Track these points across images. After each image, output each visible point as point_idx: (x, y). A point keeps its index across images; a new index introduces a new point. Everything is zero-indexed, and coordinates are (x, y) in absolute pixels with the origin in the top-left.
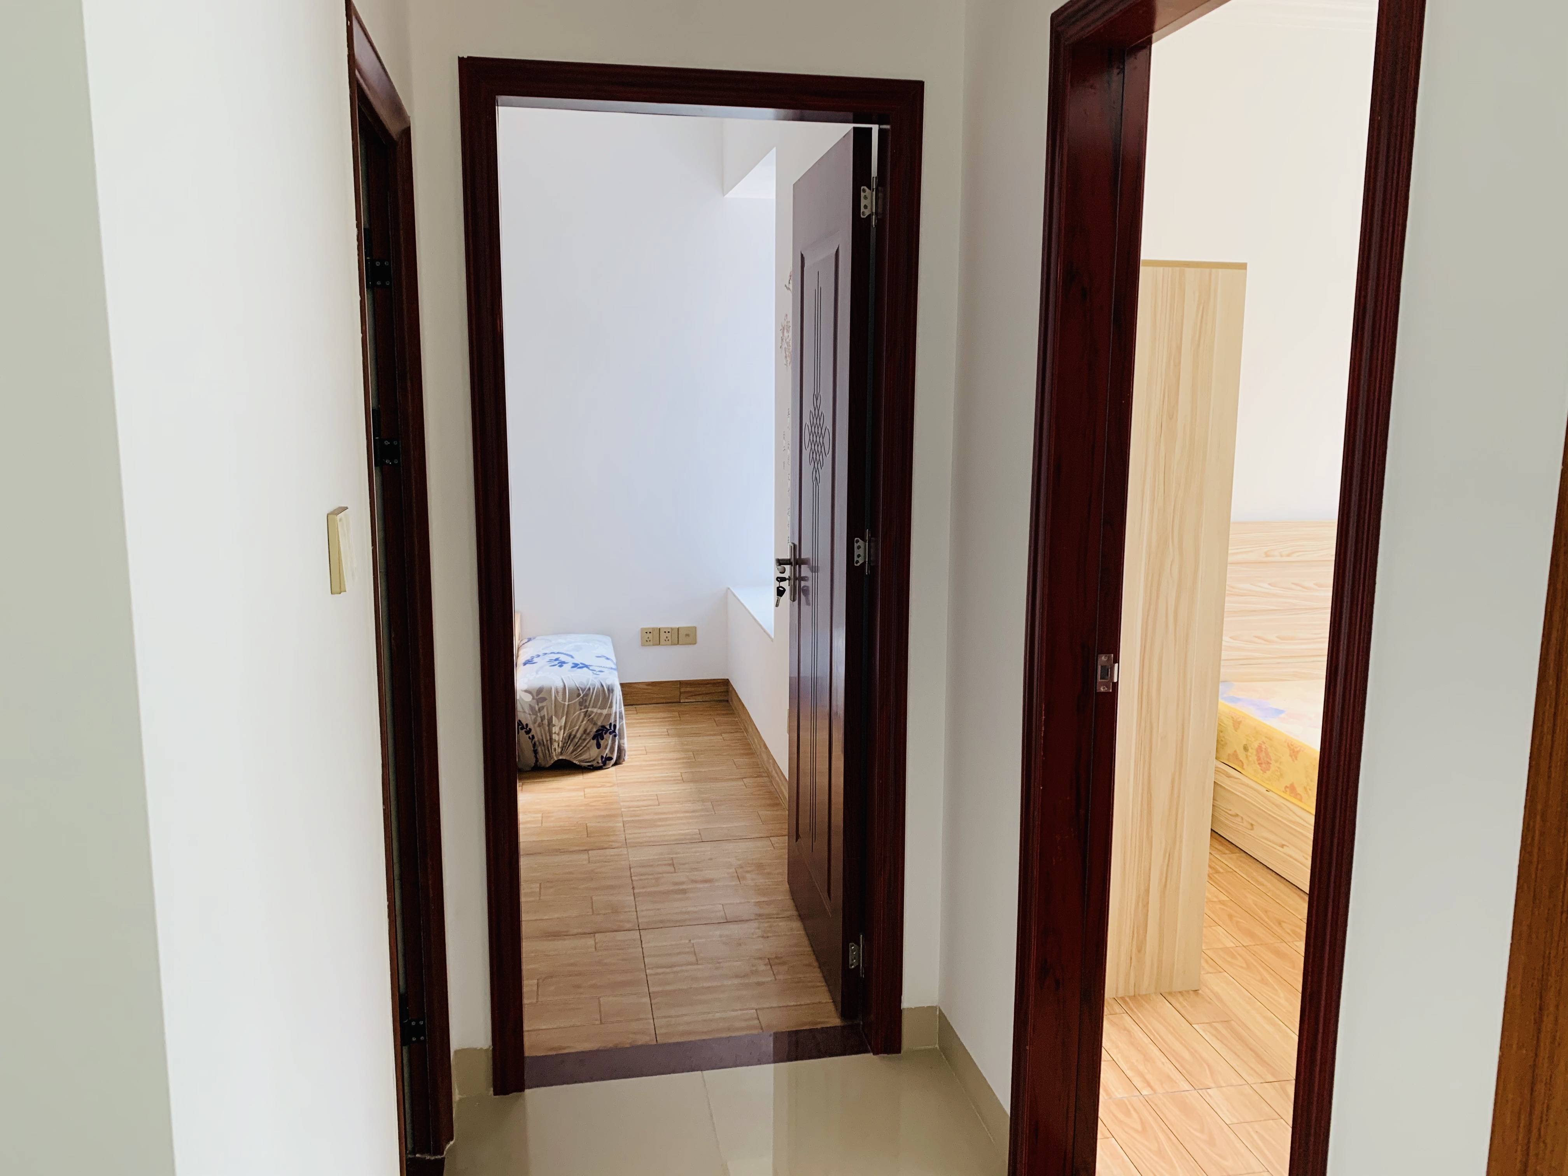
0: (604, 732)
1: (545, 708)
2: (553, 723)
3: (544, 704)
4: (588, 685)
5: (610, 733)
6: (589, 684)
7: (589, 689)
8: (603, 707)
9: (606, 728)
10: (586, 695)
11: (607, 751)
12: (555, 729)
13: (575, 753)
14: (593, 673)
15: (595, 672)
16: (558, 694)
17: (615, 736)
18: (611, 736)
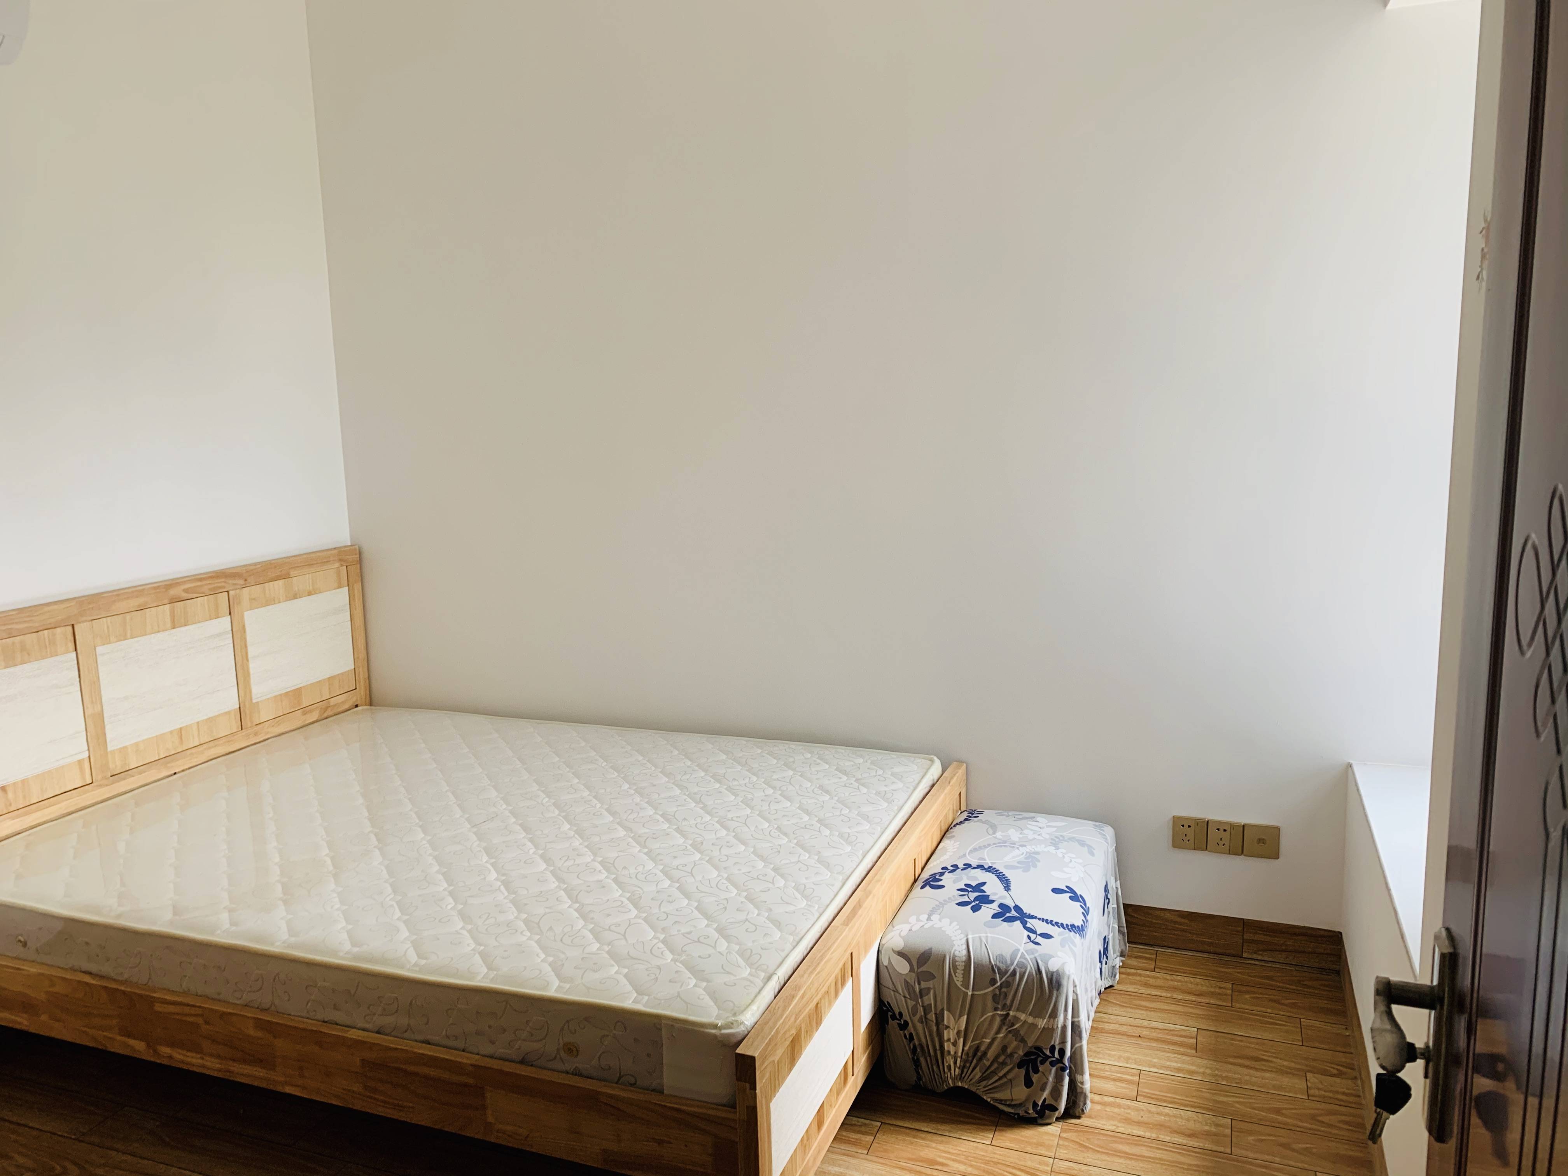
0: (1040, 1059)
1: (932, 992)
2: (946, 1022)
3: (930, 984)
4: (1012, 963)
5: (1052, 1064)
6: (1015, 963)
7: (1014, 973)
8: (1038, 1013)
9: (1045, 1054)
10: (1007, 984)
11: (1045, 1094)
12: (949, 1034)
13: (984, 1083)
14: (1029, 937)
15: (1033, 936)
16: (955, 972)
17: (1063, 1069)
18: (1054, 1069)
